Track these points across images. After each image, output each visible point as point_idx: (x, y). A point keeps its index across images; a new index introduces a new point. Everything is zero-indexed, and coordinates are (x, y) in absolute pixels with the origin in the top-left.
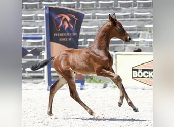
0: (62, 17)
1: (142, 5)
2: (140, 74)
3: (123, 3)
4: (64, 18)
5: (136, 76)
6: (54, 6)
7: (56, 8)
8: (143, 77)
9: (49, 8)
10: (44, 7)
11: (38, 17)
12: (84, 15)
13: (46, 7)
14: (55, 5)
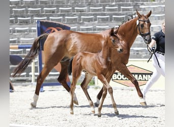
0: (51, 29)
1: (100, 20)
2: (119, 77)
3: (85, 18)
4: (53, 30)
5: (116, 79)
6: (44, 21)
7: (46, 22)
8: (122, 79)
9: (41, 22)
10: (36, 21)
11: (15, 30)
12: (70, 28)
13: (38, 22)
14: (45, 19)
